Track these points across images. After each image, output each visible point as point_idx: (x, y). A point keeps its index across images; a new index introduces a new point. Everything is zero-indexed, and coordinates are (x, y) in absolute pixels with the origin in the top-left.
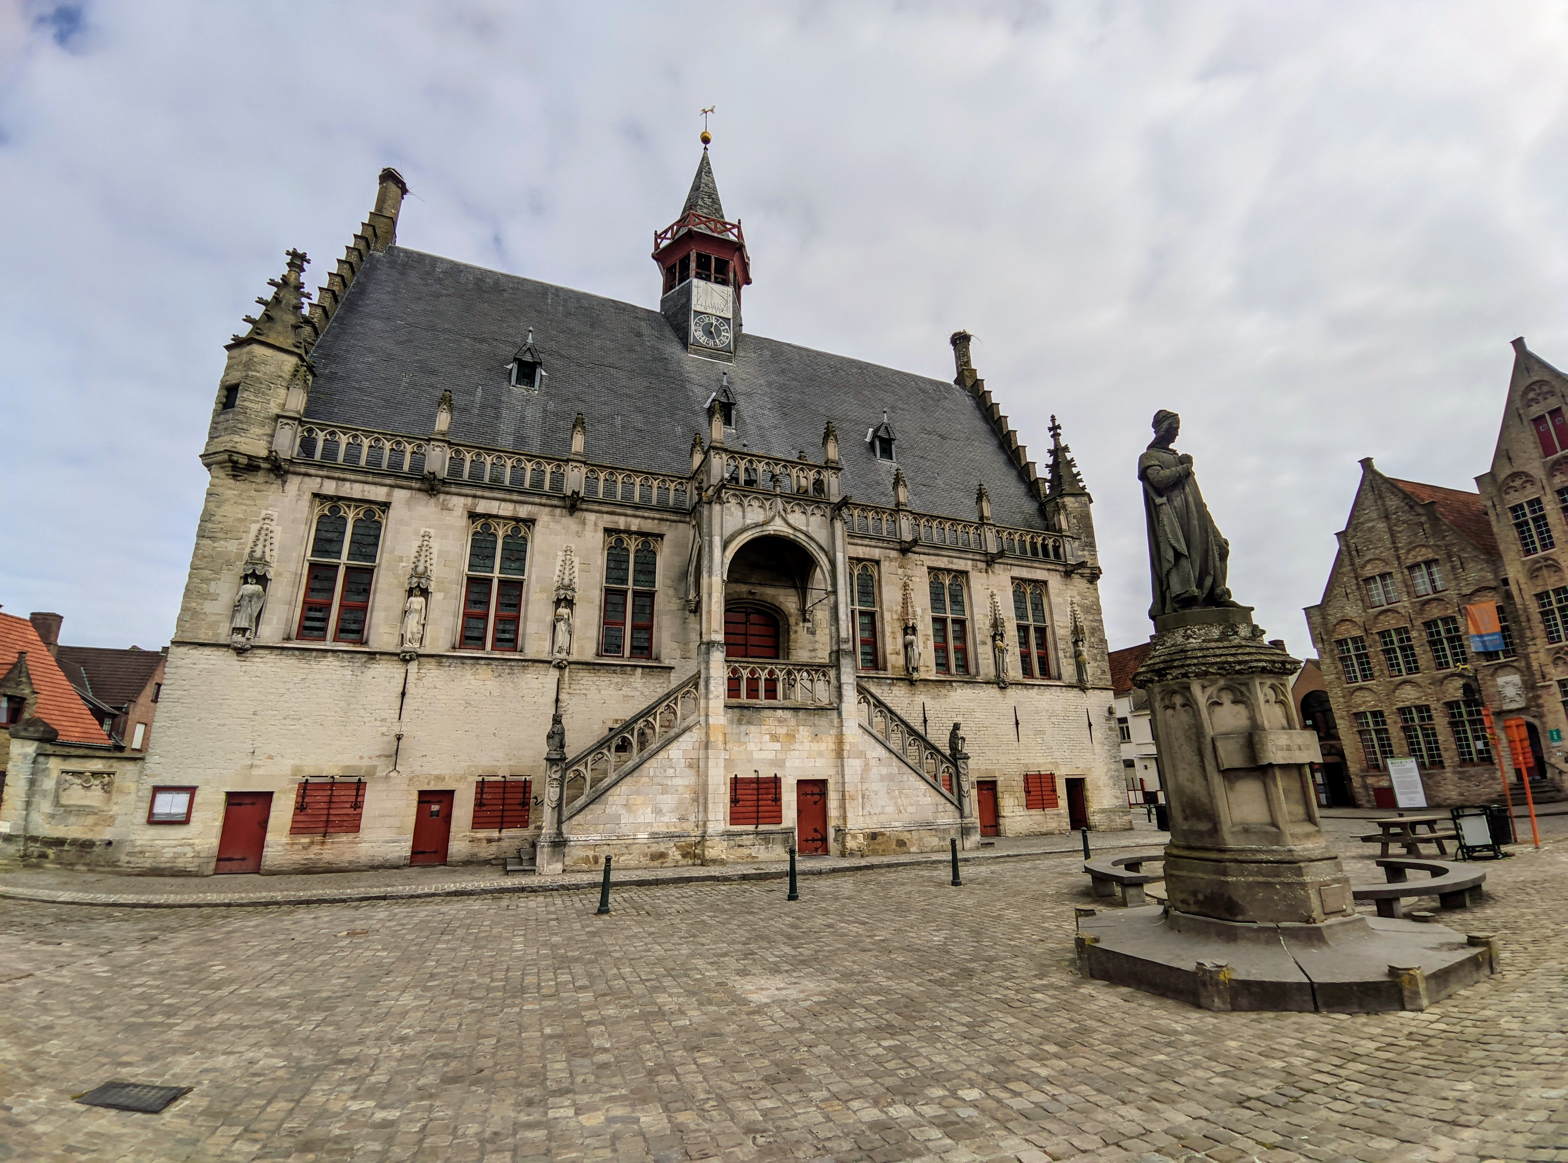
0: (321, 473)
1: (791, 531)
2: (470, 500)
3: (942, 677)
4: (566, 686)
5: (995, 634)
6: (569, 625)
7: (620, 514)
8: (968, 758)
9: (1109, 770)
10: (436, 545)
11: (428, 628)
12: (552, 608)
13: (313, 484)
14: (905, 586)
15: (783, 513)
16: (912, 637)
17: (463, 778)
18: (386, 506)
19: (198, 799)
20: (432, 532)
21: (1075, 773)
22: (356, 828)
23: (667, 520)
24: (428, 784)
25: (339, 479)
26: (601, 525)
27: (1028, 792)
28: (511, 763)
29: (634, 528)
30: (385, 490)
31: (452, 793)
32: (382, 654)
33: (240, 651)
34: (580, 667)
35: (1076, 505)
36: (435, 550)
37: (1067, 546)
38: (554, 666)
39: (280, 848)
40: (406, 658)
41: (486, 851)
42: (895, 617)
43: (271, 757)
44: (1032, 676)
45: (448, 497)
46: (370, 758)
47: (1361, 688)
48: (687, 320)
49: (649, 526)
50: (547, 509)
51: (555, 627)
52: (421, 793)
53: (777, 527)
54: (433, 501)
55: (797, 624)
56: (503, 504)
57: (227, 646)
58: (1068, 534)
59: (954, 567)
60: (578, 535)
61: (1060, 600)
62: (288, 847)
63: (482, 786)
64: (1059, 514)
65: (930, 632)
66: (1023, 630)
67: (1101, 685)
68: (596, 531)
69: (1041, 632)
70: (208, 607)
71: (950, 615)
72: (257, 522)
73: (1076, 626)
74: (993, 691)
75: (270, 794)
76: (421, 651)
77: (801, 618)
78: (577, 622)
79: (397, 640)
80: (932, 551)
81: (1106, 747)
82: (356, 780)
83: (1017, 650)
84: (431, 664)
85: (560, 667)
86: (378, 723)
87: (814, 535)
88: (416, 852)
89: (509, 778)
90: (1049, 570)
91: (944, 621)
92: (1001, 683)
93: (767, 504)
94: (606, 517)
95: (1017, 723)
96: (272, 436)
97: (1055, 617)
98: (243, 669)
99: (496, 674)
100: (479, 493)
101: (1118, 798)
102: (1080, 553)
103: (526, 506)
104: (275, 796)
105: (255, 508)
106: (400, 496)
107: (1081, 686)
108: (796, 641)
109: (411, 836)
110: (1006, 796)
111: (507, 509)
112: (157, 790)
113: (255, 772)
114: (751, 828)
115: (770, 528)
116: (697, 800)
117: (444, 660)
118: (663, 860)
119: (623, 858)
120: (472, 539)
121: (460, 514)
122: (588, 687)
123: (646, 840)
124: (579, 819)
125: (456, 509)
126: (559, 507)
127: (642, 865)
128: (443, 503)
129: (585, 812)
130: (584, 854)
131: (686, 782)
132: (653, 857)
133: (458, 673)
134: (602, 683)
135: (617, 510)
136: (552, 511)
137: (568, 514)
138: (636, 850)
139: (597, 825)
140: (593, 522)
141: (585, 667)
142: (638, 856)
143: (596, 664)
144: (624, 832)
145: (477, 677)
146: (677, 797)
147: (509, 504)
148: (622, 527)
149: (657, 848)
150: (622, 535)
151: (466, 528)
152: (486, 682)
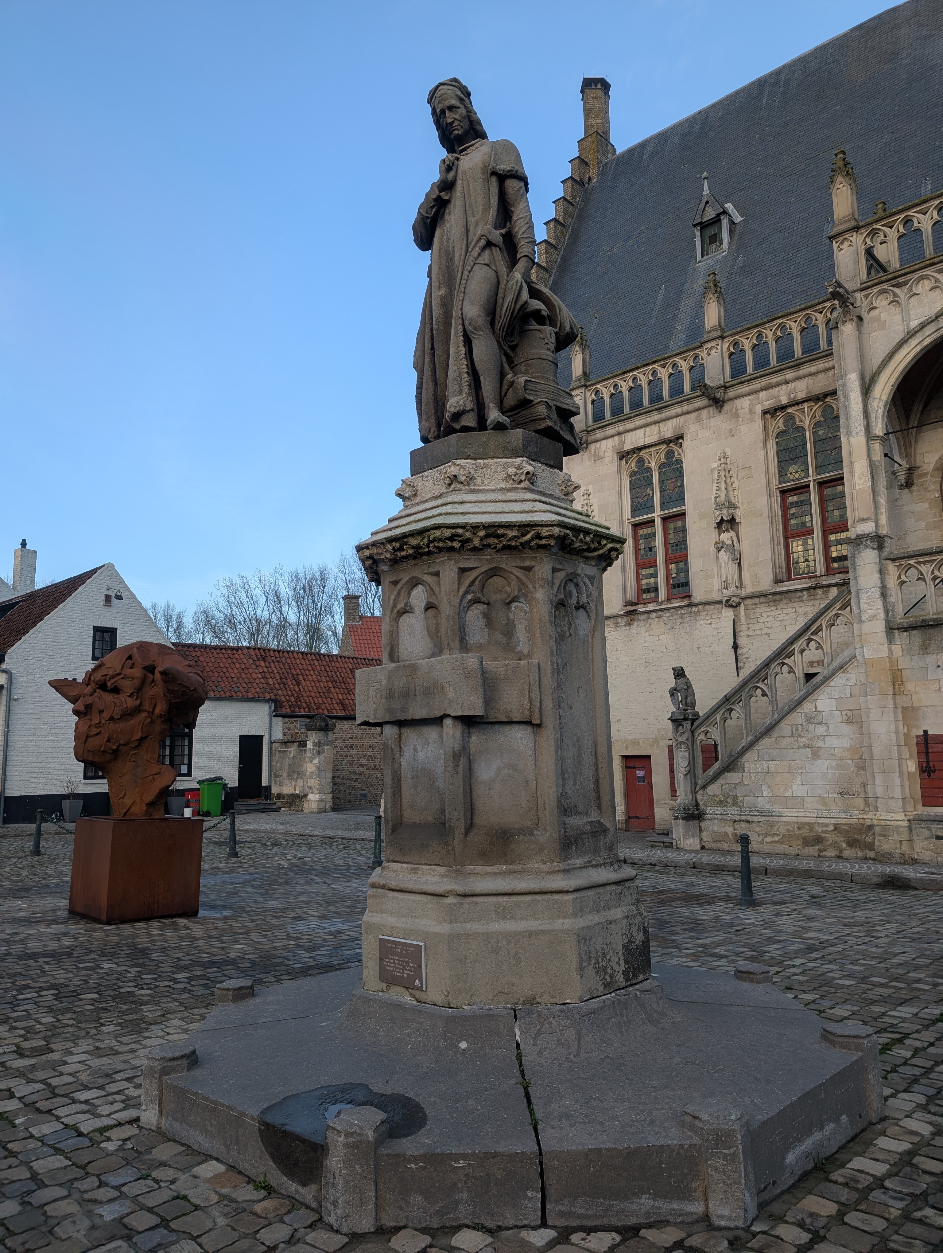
2: (616, 438)
4: (744, 628)
7: (778, 385)
10: (595, 501)
20: (591, 488)
26: (759, 409)
29: (801, 395)
31: (649, 757)
34: (757, 600)
38: (726, 606)
45: (597, 445)
49: (823, 383)
50: (693, 415)
52: (624, 759)
54: (586, 455)
56: (648, 429)
60: (731, 433)
63: (673, 750)
68: (752, 420)
84: (610, 627)
85: (729, 604)
88: (629, 816)
94: (763, 395)
99: (669, 626)
100: (621, 429)
103: (670, 422)
109: (622, 801)
111: (653, 435)
116: (864, 768)
117: (620, 620)
118: (820, 847)
119: (769, 839)
120: (630, 482)
121: (610, 458)
122: (769, 625)
123: (795, 820)
124: (714, 789)
125: (607, 454)
126: (704, 408)
127: (793, 851)
128: (595, 454)
129: (721, 781)
130: (723, 830)
131: (846, 743)
132: (807, 842)
133: (634, 631)
134: (786, 617)
135: (774, 380)
136: (699, 415)
137: (716, 411)
138: (783, 830)
139: (735, 798)
140: (747, 410)
141: (762, 600)
142: (787, 838)
143: (775, 594)
144: (768, 807)
145: (651, 633)
146: (834, 764)
147: (653, 427)
148: (784, 401)
149: (811, 830)
150: (789, 411)
151: (620, 472)
152: (661, 637)
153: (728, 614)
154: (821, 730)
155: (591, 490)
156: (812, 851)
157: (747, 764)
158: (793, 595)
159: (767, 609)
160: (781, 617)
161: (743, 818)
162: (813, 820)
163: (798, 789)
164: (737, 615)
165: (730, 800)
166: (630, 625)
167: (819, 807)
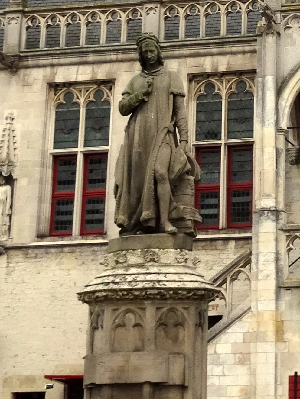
2: (48, 69)
7: (205, 55)
20: (15, 112)
26: (186, 72)
36: (18, 133)
100: (55, 61)
120: (56, 112)
121: (40, 87)
125: (36, 83)
128: (24, 80)
133: (44, 264)
135: (202, 51)
151: (47, 101)
152: (71, 272)
155: (15, 115)
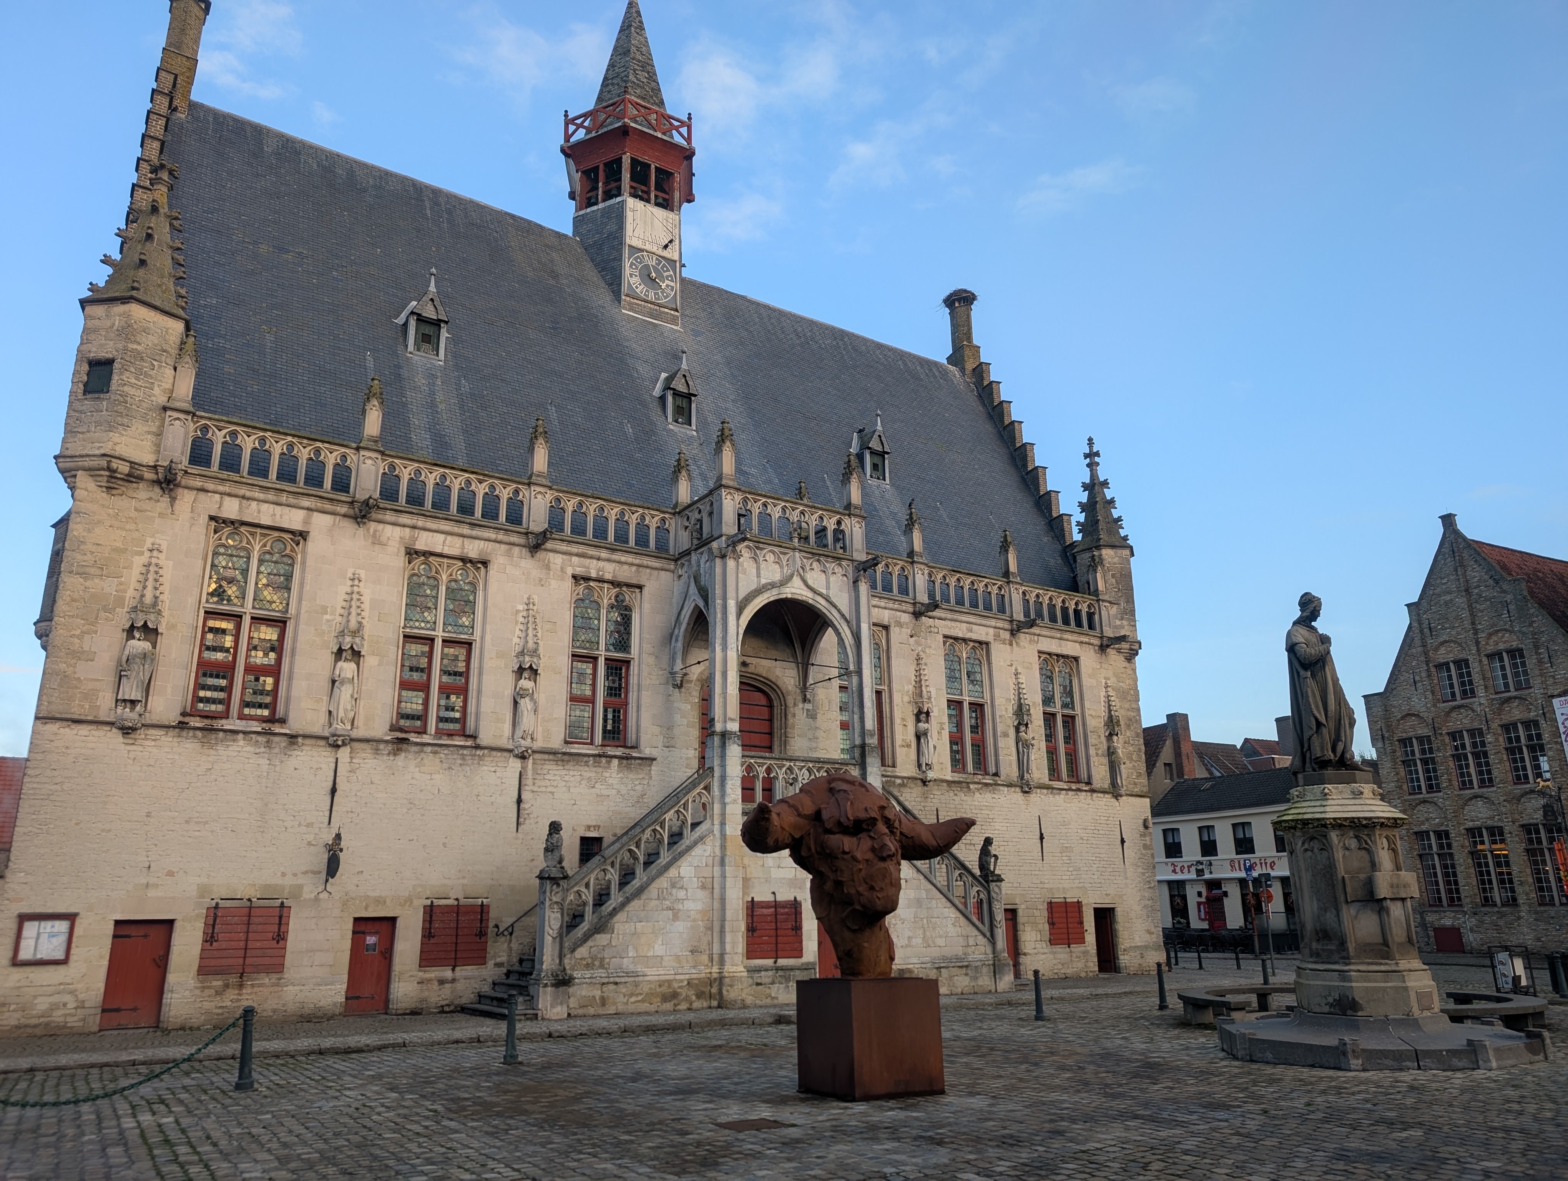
0: (221, 488)
1: (810, 594)
2: (407, 530)
3: (957, 777)
4: (530, 782)
5: (1019, 724)
6: (535, 703)
7: (591, 557)
8: (1002, 880)
9: (1143, 898)
10: (367, 591)
11: (362, 703)
12: (511, 678)
13: (210, 504)
14: (918, 659)
15: (801, 571)
16: (926, 725)
17: (409, 900)
18: (302, 536)
19: (78, 931)
20: (362, 574)
21: (1104, 902)
22: (277, 967)
23: (647, 567)
24: (366, 908)
25: (243, 497)
26: (570, 571)
27: (1052, 924)
28: (465, 881)
29: (608, 576)
30: (300, 514)
31: (393, 920)
32: (305, 736)
33: (127, 731)
34: (546, 756)
35: (1116, 560)
36: (366, 599)
37: (1104, 613)
38: (517, 756)
39: (187, 993)
40: (335, 743)
41: (438, 996)
42: (906, 699)
43: (171, 874)
44: (1059, 779)
45: (380, 526)
46: (295, 875)
47: (1425, 801)
48: (619, 259)
49: (626, 574)
50: (503, 546)
51: (516, 703)
52: (357, 920)
53: (795, 590)
54: (361, 531)
55: (795, 705)
56: (449, 538)
57: (111, 724)
58: (1106, 597)
59: (974, 636)
60: (541, 583)
61: (1094, 682)
62: (197, 992)
63: (430, 911)
64: (1095, 571)
65: (946, 719)
66: (1049, 718)
67: (1137, 790)
68: (562, 580)
69: (1069, 721)
70: (83, 670)
71: (967, 699)
72: (142, 553)
73: (1110, 717)
74: (1016, 796)
75: (170, 923)
76: (355, 734)
77: (800, 698)
78: (541, 697)
79: (323, 718)
80: (949, 616)
81: (1140, 870)
82: (277, 903)
83: (1043, 745)
84: (365, 753)
85: (523, 757)
86: (303, 829)
87: (834, 600)
88: (351, 996)
89: (463, 901)
90: (1082, 642)
91: (960, 703)
92: (1025, 787)
93: (784, 558)
94: (575, 559)
95: (1042, 838)
96: (159, 434)
97: (1087, 704)
98: (132, 755)
99: (445, 766)
101: (1150, 933)
102: (1118, 623)
103: (477, 542)
104: (177, 925)
105: (136, 535)
106: (320, 523)
107: (1114, 791)
108: (793, 727)
109: (345, 977)
110: (1028, 928)
111: (452, 546)
112: (23, 918)
113: (151, 893)
114: (769, 962)
115: (787, 590)
116: (711, 929)
117: (382, 746)
118: (676, 1001)
119: (633, 999)
121: (396, 550)
122: (555, 783)
123: (657, 978)
124: (582, 952)
125: (390, 543)
126: (518, 545)
127: (653, 1008)
128: (374, 536)
129: (590, 943)
130: (591, 994)
131: (699, 906)
132: (665, 998)
133: (400, 763)
134: (572, 779)
135: (589, 552)
136: (510, 550)
137: (529, 554)
138: (646, 989)
139: (602, 959)
140: (559, 567)
141: (551, 757)
142: (649, 997)
143: (564, 754)
144: (632, 968)
145: (423, 769)
146: (689, 924)
147: (456, 538)
148: (593, 575)
149: (669, 987)
150: (592, 584)
151: (401, 568)
152: (434, 776)
153: (515, 765)
154: (681, 894)
155: (363, 577)
156: (668, 1006)
157: (616, 926)
158: (581, 758)
159: (555, 767)
160: (567, 778)
161: (612, 980)
162: (671, 977)
163: (659, 949)
164: (524, 768)
165: (597, 963)
166: (395, 755)
167: (675, 964)
